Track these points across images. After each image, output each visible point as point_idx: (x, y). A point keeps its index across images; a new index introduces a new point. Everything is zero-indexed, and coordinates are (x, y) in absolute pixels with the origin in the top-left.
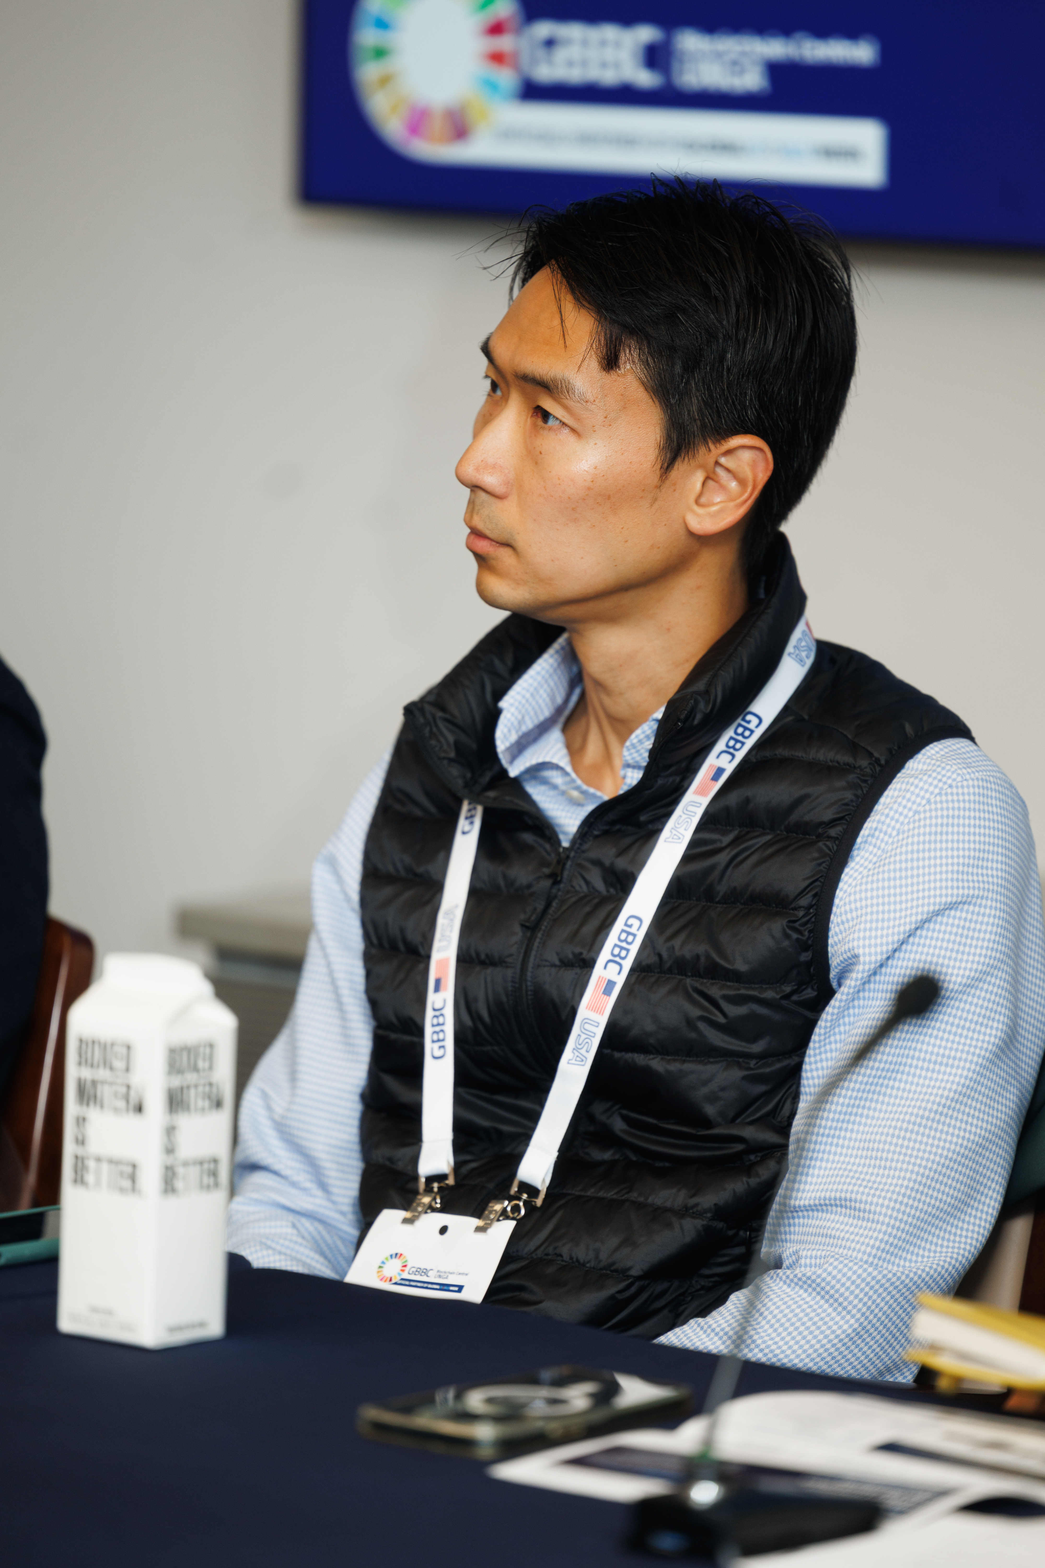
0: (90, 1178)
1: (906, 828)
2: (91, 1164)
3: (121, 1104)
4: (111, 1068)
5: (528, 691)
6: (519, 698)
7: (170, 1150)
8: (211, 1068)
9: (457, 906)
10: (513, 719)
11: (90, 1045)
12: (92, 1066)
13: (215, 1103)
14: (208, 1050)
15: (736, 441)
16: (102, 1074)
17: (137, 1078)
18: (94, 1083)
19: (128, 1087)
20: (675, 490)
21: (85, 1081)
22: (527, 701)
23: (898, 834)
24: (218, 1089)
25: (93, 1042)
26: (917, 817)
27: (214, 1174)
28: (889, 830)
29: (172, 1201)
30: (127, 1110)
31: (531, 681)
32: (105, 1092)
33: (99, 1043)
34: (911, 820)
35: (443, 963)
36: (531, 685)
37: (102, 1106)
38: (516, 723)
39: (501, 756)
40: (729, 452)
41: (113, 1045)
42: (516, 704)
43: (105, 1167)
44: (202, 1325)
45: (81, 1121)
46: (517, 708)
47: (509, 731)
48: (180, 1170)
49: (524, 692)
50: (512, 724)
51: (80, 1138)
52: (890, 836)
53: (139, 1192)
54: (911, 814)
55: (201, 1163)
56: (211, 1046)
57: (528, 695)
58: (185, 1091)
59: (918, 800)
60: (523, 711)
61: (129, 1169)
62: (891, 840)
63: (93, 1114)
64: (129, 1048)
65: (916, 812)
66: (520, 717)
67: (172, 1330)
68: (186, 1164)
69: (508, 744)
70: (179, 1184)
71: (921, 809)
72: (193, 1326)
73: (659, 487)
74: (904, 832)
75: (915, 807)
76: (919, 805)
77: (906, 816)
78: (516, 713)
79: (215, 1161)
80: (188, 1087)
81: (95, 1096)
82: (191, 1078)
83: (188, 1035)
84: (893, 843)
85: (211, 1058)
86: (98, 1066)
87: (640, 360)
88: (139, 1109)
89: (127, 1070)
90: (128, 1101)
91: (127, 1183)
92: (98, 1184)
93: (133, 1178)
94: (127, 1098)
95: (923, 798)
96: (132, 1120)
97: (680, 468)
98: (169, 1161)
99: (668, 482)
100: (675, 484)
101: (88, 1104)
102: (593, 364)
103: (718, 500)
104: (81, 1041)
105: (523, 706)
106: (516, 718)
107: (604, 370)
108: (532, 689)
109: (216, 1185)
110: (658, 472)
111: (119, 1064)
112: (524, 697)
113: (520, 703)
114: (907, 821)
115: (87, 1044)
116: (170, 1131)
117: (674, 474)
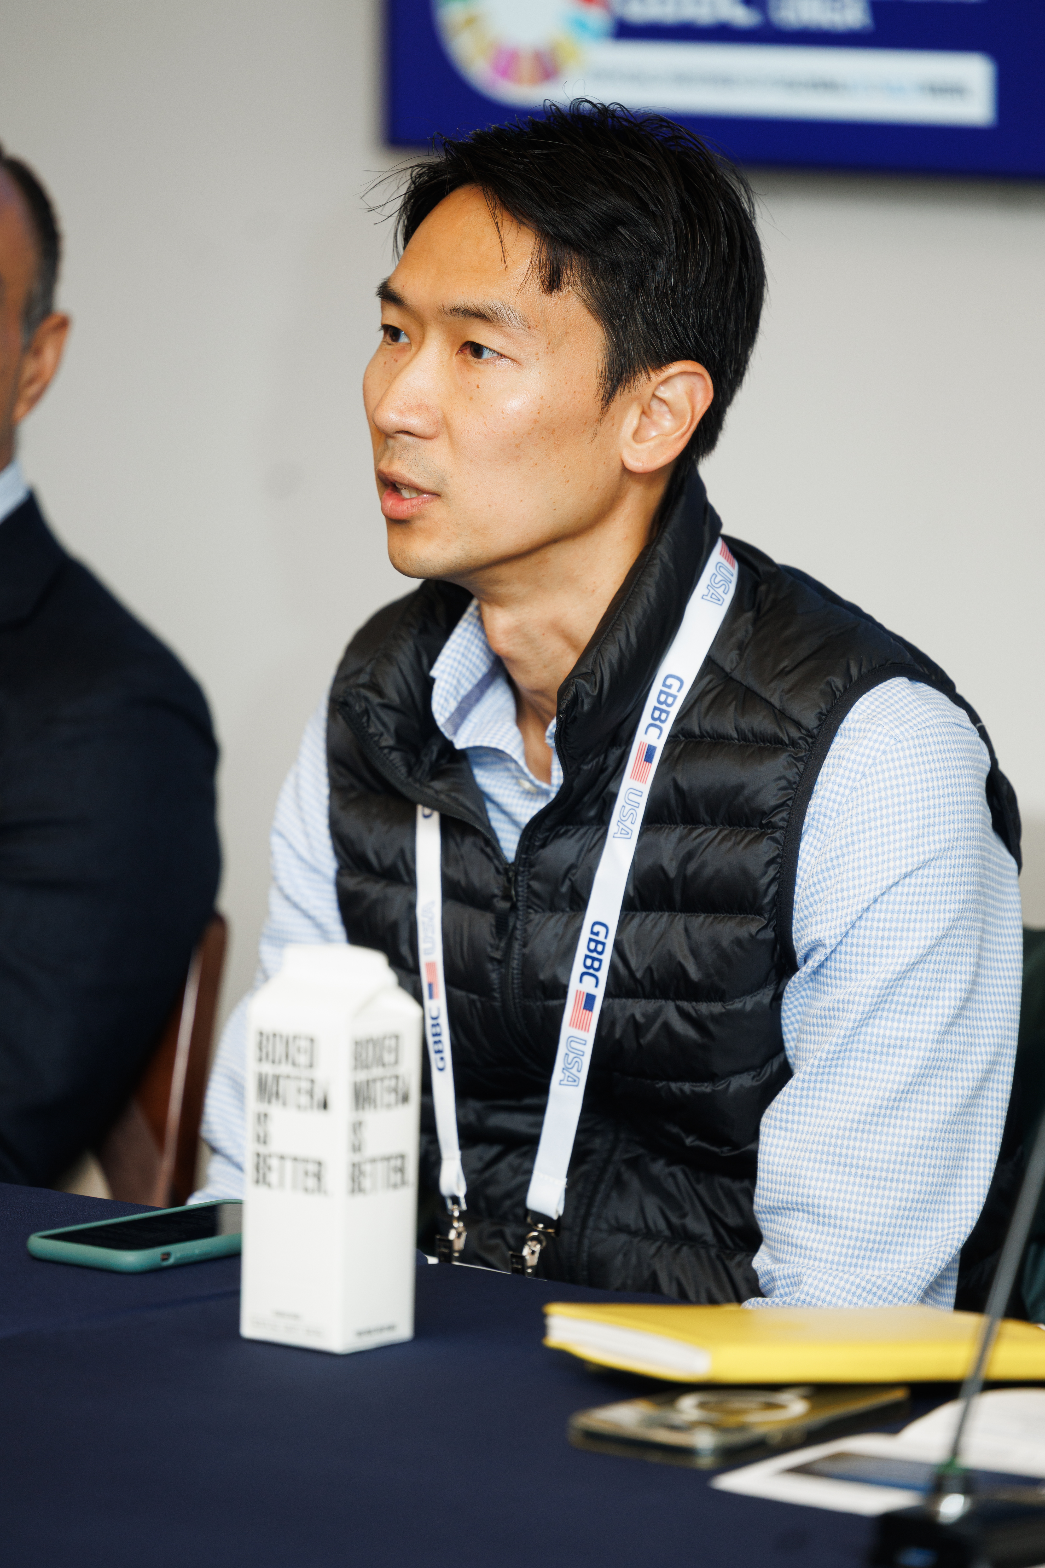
0: (273, 1177)
1: (845, 807)
2: (274, 1162)
3: (304, 1100)
4: (294, 1064)
5: (458, 652)
6: (450, 662)
7: (357, 1148)
8: (396, 1062)
9: (433, 903)
10: (447, 687)
11: (271, 1038)
12: (273, 1062)
13: (400, 1096)
14: (393, 1042)
15: (675, 368)
16: (284, 1069)
17: (319, 1074)
18: (277, 1078)
19: (312, 1081)
20: (613, 425)
21: (266, 1076)
22: (459, 662)
23: (838, 815)
24: (404, 1083)
25: (274, 1035)
26: (854, 794)
27: (401, 1170)
28: (828, 812)
29: (359, 1198)
30: (312, 1107)
31: (459, 640)
32: (288, 1088)
33: (281, 1037)
34: (849, 798)
35: (431, 966)
36: (460, 645)
37: (284, 1104)
38: (452, 690)
39: (442, 729)
40: (665, 382)
41: (295, 1038)
42: (448, 669)
43: (289, 1164)
44: (391, 1328)
45: (262, 1118)
46: (449, 674)
47: (446, 700)
48: (367, 1168)
49: (454, 655)
50: (448, 692)
51: (262, 1135)
52: (830, 818)
53: (325, 1192)
54: (847, 792)
55: (388, 1159)
56: (397, 1037)
57: (459, 657)
58: (371, 1084)
59: (853, 775)
60: (457, 675)
61: (312, 1168)
62: (832, 823)
63: (275, 1110)
64: (312, 1040)
65: (852, 789)
66: (455, 682)
67: (360, 1334)
68: (373, 1161)
69: (447, 715)
70: (367, 1183)
71: (857, 784)
72: (381, 1330)
73: (599, 421)
74: (843, 812)
75: (850, 783)
76: (854, 780)
77: (843, 795)
78: (450, 679)
79: (403, 1157)
80: (374, 1080)
81: (277, 1093)
82: (377, 1072)
83: (374, 1028)
84: (834, 825)
85: (397, 1050)
86: (280, 1062)
87: (582, 281)
88: (325, 1105)
89: (311, 1066)
90: (312, 1096)
91: (311, 1182)
92: (281, 1184)
93: (318, 1177)
94: (311, 1094)
95: (857, 772)
96: (318, 1116)
97: (620, 398)
98: (357, 1158)
99: (608, 416)
100: (613, 418)
101: (269, 1102)
102: (534, 287)
103: (654, 434)
104: (261, 1034)
105: (456, 669)
106: (451, 685)
107: (546, 293)
108: (462, 650)
109: (404, 1183)
110: (600, 404)
111: (303, 1059)
112: (455, 659)
113: (452, 667)
114: (844, 800)
115: (268, 1039)
116: (357, 1127)
117: (614, 406)
